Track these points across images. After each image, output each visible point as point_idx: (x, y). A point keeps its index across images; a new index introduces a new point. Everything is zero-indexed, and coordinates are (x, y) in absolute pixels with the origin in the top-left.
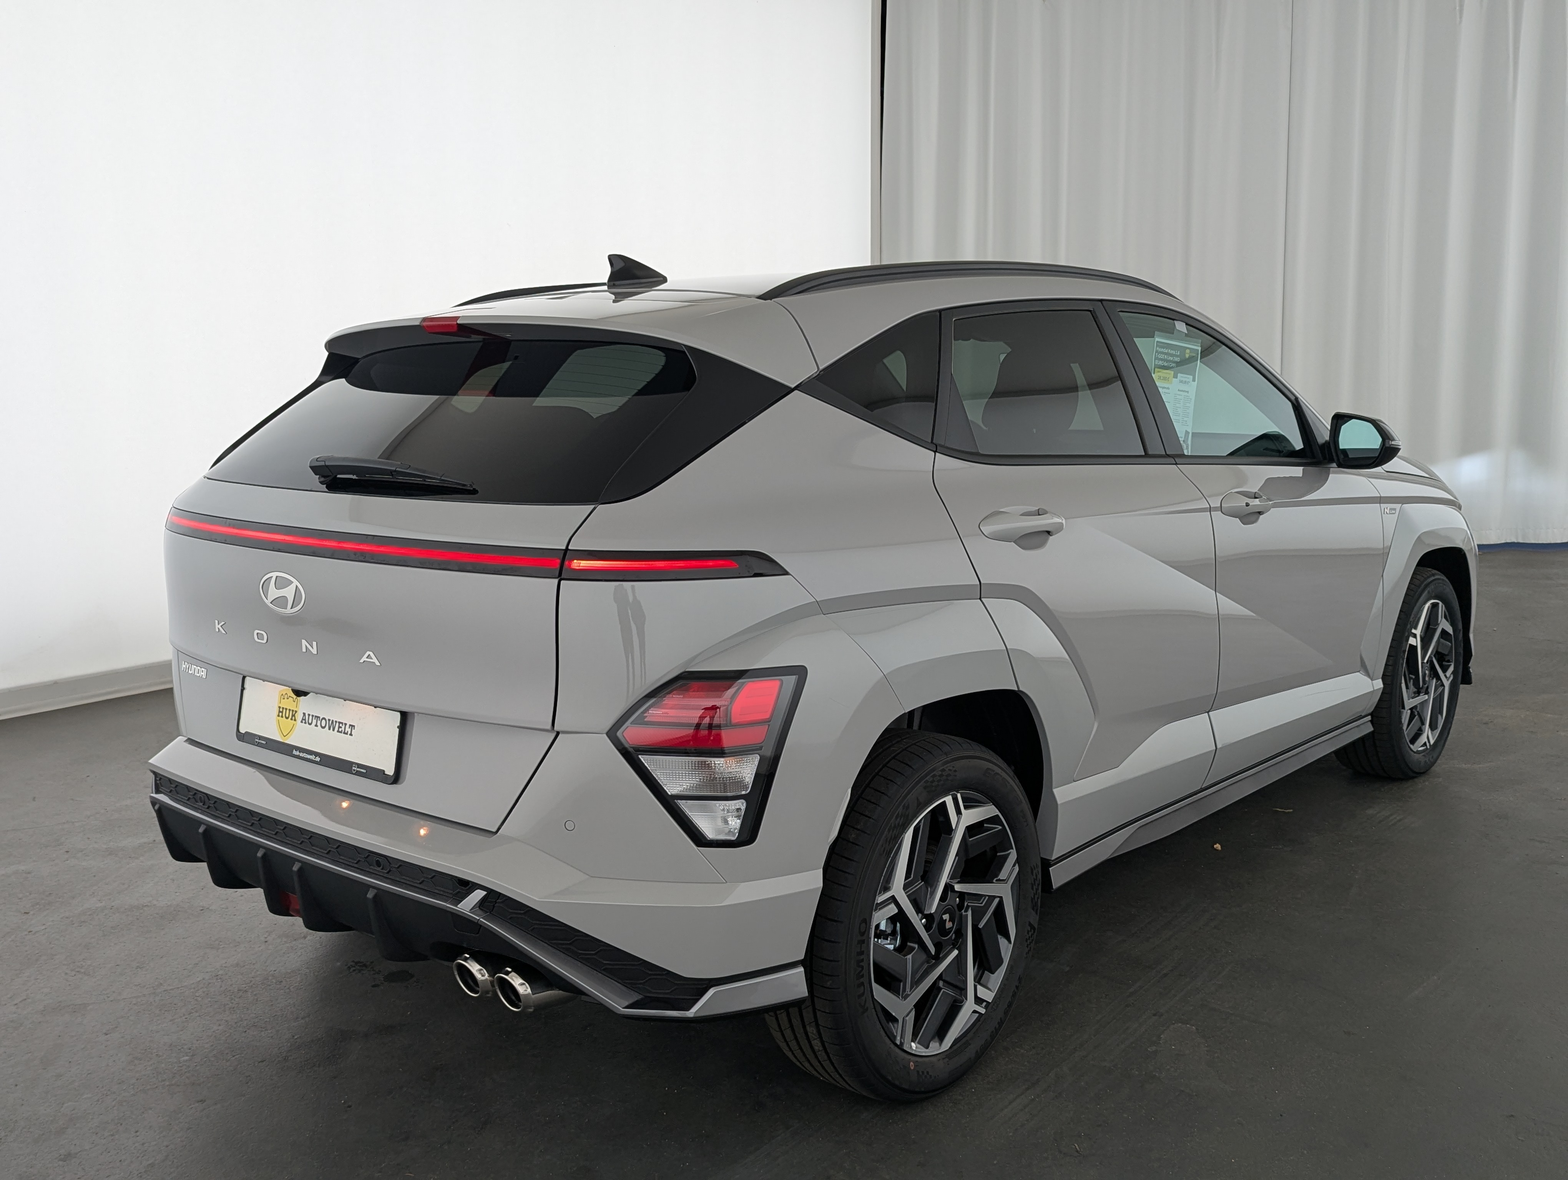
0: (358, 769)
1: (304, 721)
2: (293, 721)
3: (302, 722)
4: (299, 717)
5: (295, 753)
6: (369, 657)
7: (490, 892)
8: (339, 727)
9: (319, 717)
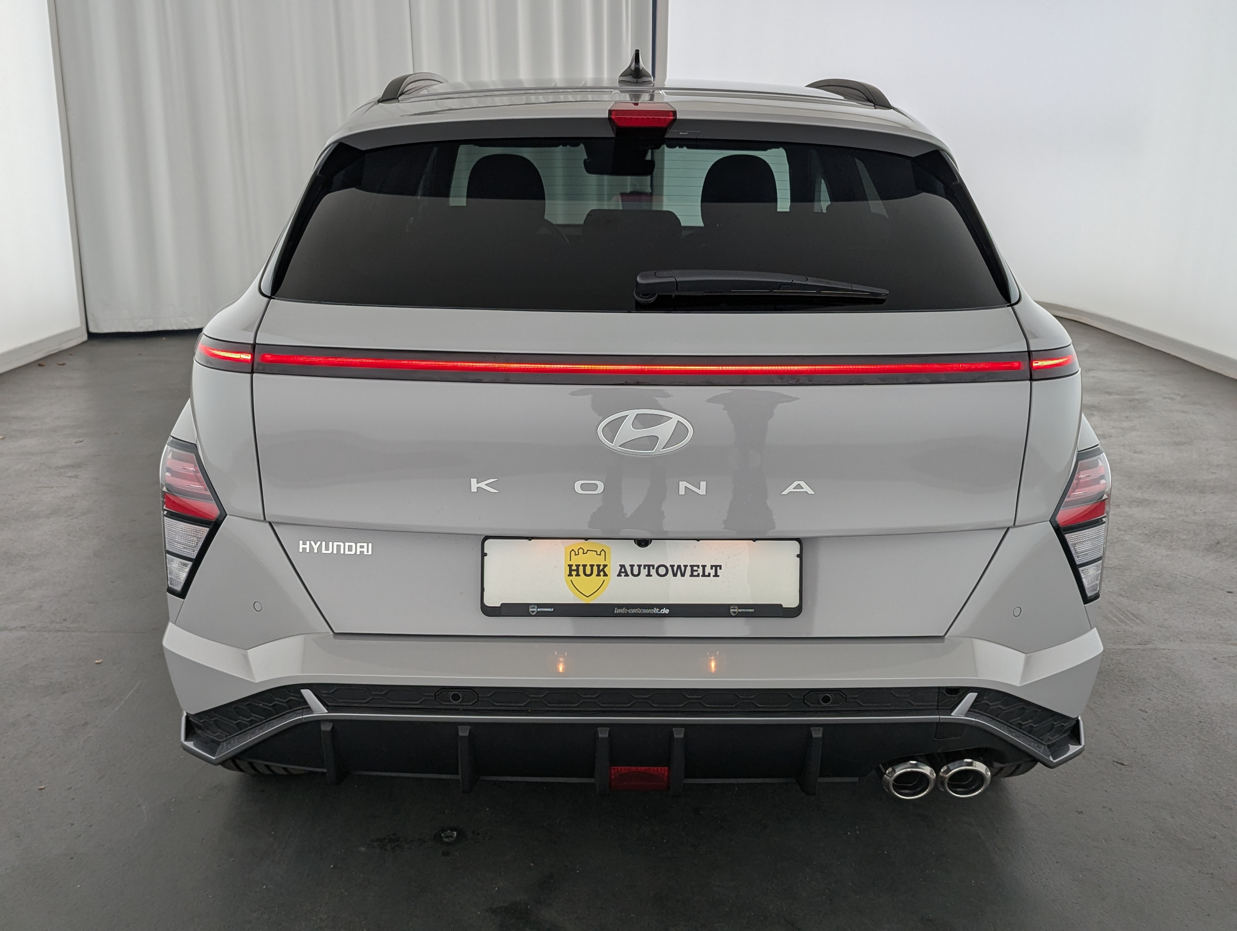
0: (739, 610)
1: (623, 574)
2: (602, 578)
3: (619, 575)
4: (613, 570)
5: (617, 611)
6: (799, 486)
7: (982, 692)
8: (692, 571)
9: (653, 566)
